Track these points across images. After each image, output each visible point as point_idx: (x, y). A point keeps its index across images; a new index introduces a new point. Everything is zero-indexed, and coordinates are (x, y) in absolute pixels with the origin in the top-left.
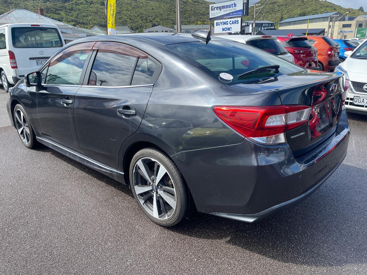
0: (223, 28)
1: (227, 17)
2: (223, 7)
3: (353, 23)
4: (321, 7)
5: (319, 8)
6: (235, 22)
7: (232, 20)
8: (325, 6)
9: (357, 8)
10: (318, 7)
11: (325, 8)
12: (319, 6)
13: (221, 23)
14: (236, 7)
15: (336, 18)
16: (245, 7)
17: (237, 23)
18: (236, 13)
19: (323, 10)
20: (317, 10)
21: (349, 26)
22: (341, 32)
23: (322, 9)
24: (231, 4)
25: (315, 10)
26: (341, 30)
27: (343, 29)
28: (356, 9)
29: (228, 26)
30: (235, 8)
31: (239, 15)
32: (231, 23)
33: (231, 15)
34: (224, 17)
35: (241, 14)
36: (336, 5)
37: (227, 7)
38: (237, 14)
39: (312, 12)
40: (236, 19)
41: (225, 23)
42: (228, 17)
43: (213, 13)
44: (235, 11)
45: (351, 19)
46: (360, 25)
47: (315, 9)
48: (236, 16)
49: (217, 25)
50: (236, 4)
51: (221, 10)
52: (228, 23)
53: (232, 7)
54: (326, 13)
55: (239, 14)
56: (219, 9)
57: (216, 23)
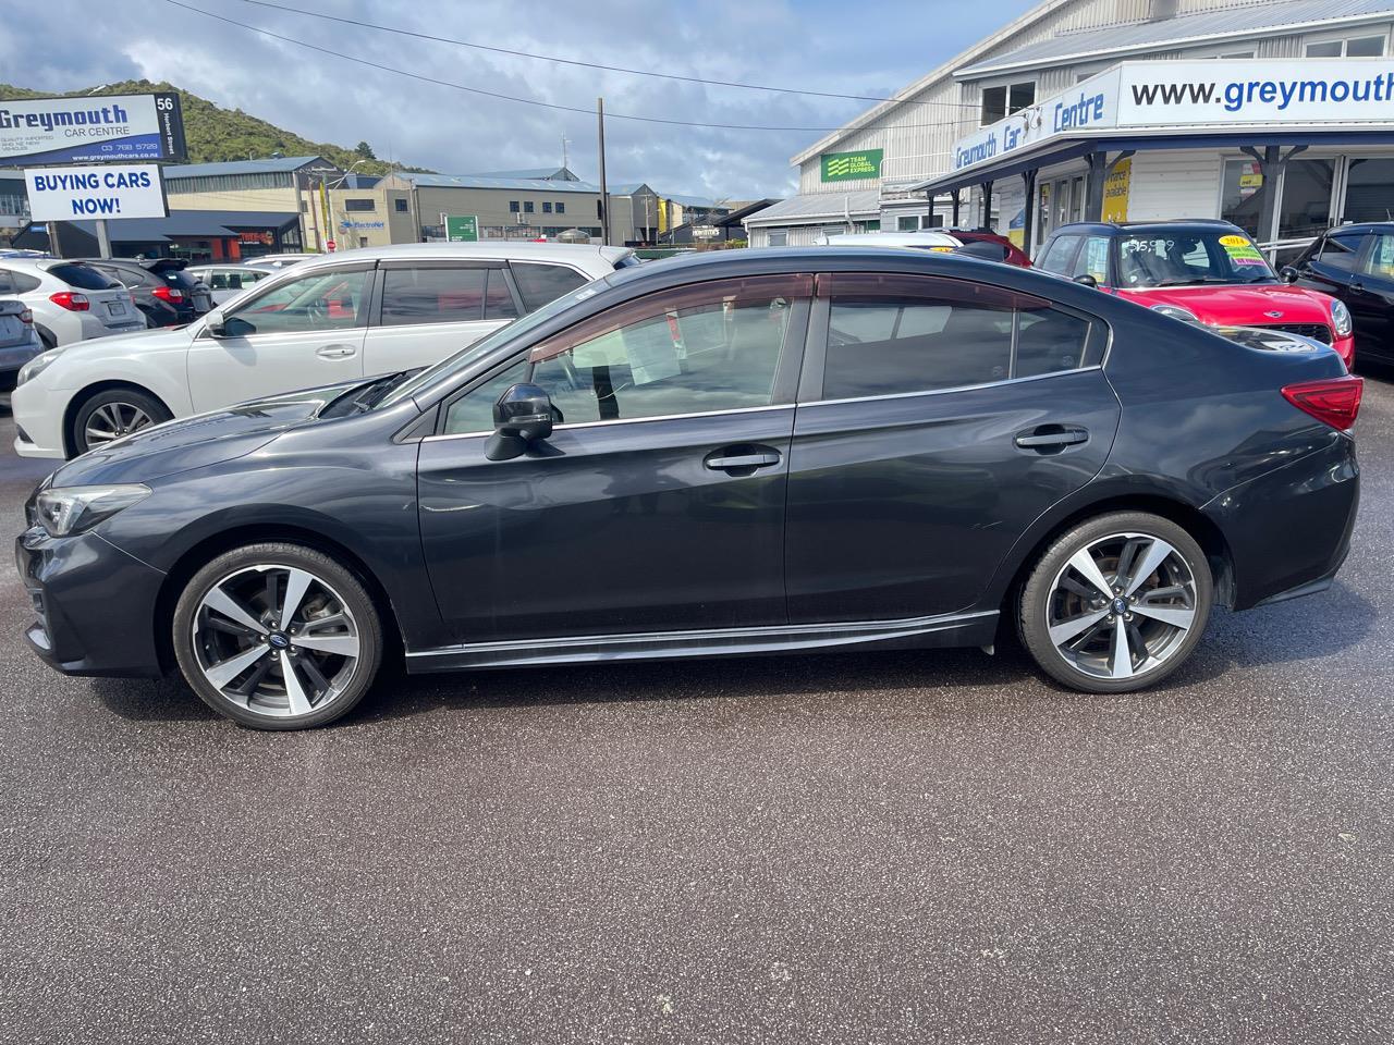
0: (74, 202)
1: (86, 158)
2: (63, 118)
3: (377, 194)
4: (229, 134)
5: (224, 136)
6: (131, 181)
7: (116, 170)
8: (243, 132)
9: (353, 146)
10: (218, 132)
11: (243, 137)
12: (219, 127)
13: (64, 182)
14: (125, 120)
15: (330, 179)
16: (168, 125)
17: (143, 184)
18: (128, 147)
19: (238, 143)
20: (216, 144)
21: (368, 205)
22: (348, 225)
23: (235, 141)
24: (100, 110)
25: (208, 142)
26: (344, 218)
27: (351, 215)
28: (349, 149)
29: (103, 193)
30: (122, 124)
31: (146, 156)
32: (114, 181)
33: (109, 153)
34: (75, 158)
35: (154, 151)
36: (280, 132)
37: (80, 118)
38: (134, 151)
39: (200, 151)
40: (138, 169)
41: (80, 182)
42: (93, 158)
43: (14, 137)
44: (121, 136)
45: (367, 182)
46: (401, 205)
47: (208, 137)
48: (131, 156)
49: (38, 189)
50: (123, 112)
51: (51, 129)
52: (96, 182)
53: (107, 120)
54: (279, 157)
55: (149, 152)
56: (39, 122)
57: (37, 178)
